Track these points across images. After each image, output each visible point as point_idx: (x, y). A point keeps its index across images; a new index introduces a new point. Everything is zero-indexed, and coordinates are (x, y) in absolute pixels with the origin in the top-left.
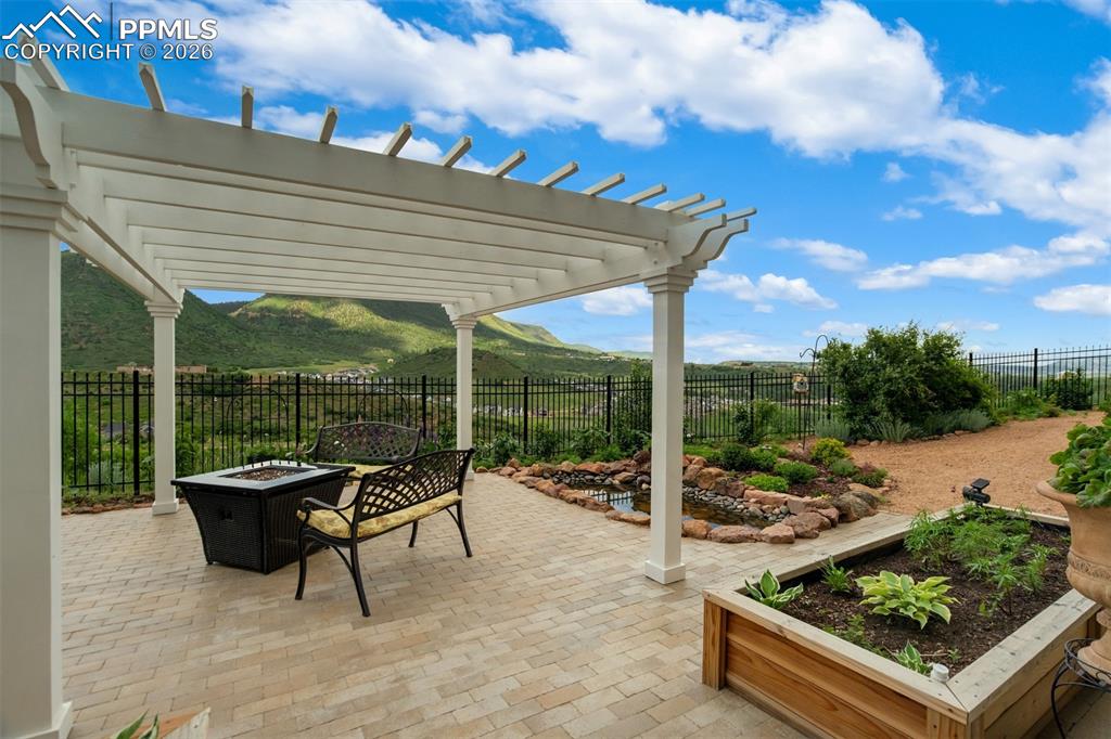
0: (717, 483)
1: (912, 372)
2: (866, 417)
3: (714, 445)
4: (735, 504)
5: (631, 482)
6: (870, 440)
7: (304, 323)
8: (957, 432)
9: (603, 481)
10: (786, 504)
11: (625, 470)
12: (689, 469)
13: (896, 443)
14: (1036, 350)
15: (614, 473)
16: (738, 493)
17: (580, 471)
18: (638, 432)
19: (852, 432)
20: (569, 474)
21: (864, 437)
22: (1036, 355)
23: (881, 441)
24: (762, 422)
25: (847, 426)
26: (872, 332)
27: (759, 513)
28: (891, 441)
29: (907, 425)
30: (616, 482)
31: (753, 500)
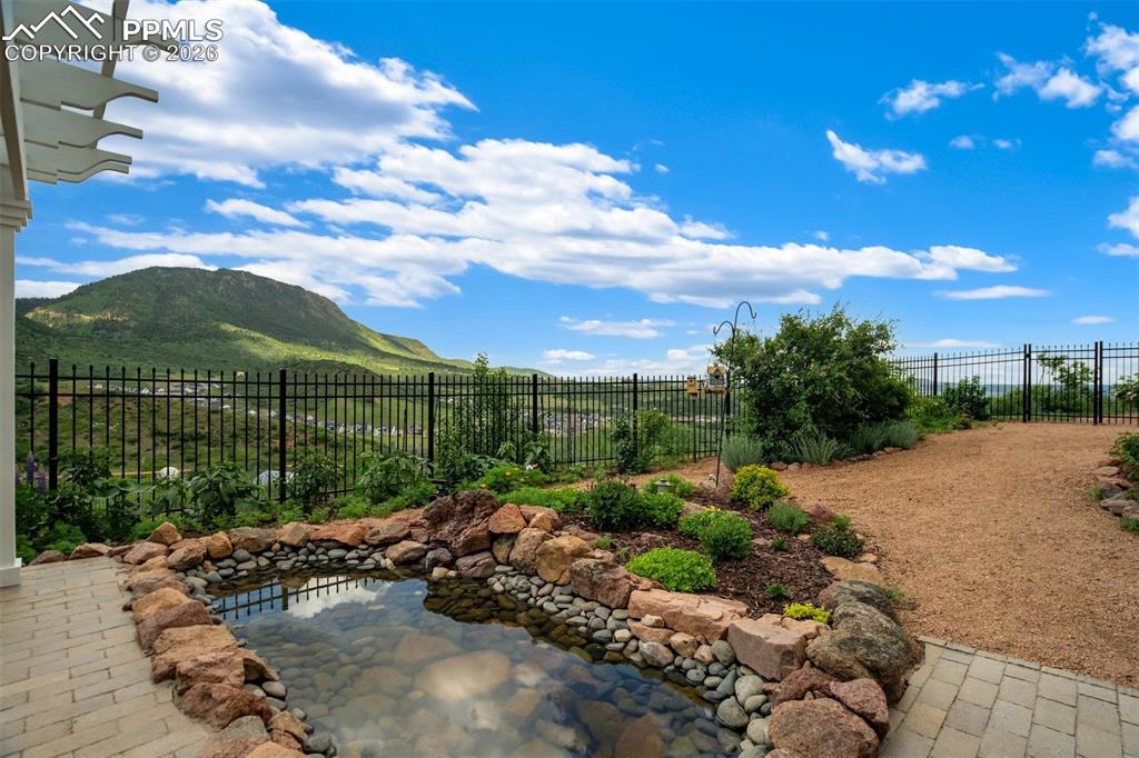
0: (574, 573)
1: (840, 370)
2: (780, 431)
3: (585, 474)
4: (611, 623)
5: (416, 561)
6: (788, 462)
7: (128, 328)
8: (887, 450)
9: (362, 559)
10: (724, 636)
11: (408, 537)
12: (523, 536)
13: (820, 464)
14: (936, 355)
15: (386, 544)
16: (617, 597)
17: (319, 542)
18: (476, 457)
19: (766, 452)
20: (295, 549)
21: (779, 459)
22: (936, 360)
23: (801, 463)
24: (648, 441)
25: (760, 444)
26: (788, 320)
27: (664, 655)
28: (816, 463)
29: (834, 442)
30: (387, 563)
31: (649, 619)
